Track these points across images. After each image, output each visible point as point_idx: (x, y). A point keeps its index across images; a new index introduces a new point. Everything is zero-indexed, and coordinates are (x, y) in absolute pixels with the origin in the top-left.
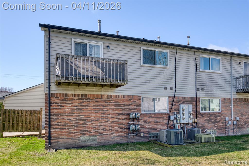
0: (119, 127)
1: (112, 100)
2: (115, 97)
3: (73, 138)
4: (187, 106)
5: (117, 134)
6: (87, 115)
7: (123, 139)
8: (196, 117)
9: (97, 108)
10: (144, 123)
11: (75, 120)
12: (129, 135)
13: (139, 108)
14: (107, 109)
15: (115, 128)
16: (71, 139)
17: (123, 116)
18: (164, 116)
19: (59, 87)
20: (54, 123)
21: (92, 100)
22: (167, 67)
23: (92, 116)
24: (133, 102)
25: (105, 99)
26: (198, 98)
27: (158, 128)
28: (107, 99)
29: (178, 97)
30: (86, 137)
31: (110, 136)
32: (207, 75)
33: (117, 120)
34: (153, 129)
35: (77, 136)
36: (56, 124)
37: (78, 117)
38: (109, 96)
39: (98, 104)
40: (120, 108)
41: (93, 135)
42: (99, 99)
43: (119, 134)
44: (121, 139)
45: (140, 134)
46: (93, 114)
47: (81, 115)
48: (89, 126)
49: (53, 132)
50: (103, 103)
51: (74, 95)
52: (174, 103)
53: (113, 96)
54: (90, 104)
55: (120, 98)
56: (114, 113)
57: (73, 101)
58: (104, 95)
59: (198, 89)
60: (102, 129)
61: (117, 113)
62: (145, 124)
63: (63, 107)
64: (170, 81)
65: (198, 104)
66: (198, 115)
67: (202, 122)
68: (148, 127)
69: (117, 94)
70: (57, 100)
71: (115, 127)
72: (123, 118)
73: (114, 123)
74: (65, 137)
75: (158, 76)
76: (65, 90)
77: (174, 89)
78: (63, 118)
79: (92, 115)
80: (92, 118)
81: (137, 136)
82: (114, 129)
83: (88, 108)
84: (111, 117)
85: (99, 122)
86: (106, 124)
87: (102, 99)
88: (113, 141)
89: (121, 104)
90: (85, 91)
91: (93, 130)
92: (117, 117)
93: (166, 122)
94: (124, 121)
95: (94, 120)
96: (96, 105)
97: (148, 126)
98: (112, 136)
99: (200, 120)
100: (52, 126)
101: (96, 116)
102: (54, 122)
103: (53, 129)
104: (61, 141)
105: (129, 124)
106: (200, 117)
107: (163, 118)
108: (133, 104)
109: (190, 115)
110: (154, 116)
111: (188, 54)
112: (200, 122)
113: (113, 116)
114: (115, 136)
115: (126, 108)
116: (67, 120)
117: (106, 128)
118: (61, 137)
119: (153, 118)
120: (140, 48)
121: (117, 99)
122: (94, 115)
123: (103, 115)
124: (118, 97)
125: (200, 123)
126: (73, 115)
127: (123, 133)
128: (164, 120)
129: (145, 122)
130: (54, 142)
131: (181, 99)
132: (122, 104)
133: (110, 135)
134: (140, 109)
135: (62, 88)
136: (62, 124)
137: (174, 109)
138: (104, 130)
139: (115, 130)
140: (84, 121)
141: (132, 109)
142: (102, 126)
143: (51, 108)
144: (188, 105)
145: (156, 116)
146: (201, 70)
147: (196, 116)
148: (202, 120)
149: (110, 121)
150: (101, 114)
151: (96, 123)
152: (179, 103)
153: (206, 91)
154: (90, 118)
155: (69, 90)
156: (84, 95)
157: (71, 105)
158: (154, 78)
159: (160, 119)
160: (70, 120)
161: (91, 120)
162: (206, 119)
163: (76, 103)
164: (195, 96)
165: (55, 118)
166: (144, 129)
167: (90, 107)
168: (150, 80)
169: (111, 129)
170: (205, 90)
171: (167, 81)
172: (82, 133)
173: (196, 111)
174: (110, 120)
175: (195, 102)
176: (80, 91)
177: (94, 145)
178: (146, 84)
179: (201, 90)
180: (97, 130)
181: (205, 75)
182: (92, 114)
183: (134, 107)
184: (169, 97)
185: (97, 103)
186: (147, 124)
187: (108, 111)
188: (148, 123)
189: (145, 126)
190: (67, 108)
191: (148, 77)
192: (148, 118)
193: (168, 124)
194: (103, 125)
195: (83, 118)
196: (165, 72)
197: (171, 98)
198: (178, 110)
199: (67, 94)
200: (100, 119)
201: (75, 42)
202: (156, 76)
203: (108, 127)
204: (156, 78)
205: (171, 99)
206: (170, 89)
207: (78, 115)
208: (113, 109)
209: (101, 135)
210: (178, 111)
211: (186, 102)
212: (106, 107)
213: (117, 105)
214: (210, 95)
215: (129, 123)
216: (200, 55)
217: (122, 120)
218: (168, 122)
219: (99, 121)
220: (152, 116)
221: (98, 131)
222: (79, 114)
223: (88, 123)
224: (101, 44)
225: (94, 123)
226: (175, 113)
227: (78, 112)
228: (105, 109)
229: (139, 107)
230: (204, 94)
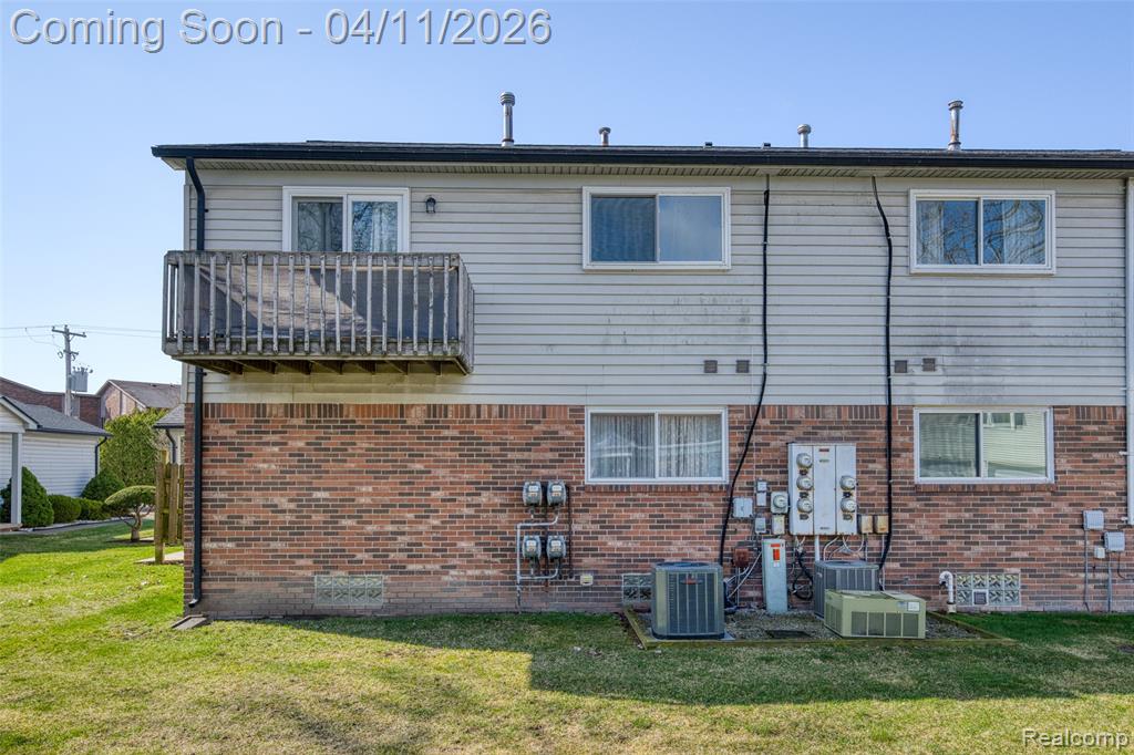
0: (476, 544)
1: (448, 428)
2: (462, 411)
3: (285, 579)
4: (828, 450)
5: (470, 572)
6: (342, 489)
7: (497, 595)
8: (890, 504)
9: (385, 461)
10: (597, 527)
11: (292, 506)
12: (519, 578)
13: (571, 461)
14: (426, 467)
15: (463, 544)
16: (277, 583)
17: (496, 495)
18: (703, 500)
19: (235, 378)
20: (217, 518)
21: (363, 427)
22: (718, 268)
23: (361, 494)
24: (544, 433)
25: (417, 423)
26: (900, 412)
27: (668, 555)
28: (426, 422)
29: (783, 410)
30: (338, 579)
31: (440, 579)
32: (957, 291)
33: (471, 511)
34: (642, 555)
35: (301, 573)
36: (221, 523)
37: (304, 495)
38: (433, 410)
39: (387, 444)
40: (485, 461)
41: (367, 573)
42: (393, 422)
43: (477, 572)
44: (485, 595)
45: (578, 578)
46: (367, 484)
47: (318, 489)
48: (349, 534)
49: (213, 551)
50: (409, 439)
51: (290, 410)
52: (754, 439)
53: (450, 408)
54: (354, 444)
55: (484, 416)
56: (457, 480)
57: (286, 432)
58: (413, 405)
59: (902, 366)
60: (402, 546)
61: (468, 483)
62: (605, 533)
63: (251, 455)
64: (733, 330)
65: (898, 440)
66: (895, 494)
67: (926, 531)
68: (618, 549)
69: (473, 401)
70: (226, 431)
71: (462, 539)
72: (496, 505)
73: (455, 522)
74: (253, 574)
75: (669, 310)
76: (258, 390)
77: (756, 371)
78: (250, 500)
79: (364, 489)
80: (362, 500)
81: (563, 583)
82: (457, 550)
83: (345, 461)
84: (443, 500)
85: (388, 517)
86: (422, 528)
87: (405, 422)
88: (449, 600)
89: (488, 444)
90: (333, 391)
91: (367, 551)
92: (469, 498)
93: (711, 525)
94: (503, 518)
95: (369, 511)
96: (379, 450)
97: (619, 544)
98: (445, 578)
99: (913, 522)
100: (207, 528)
101: (379, 495)
102: (215, 512)
103: (212, 540)
104: (240, 587)
105: (519, 531)
106: (913, 505)
107: (694, 505)
108: (546, 445)
109: (847, 495)
110: (647, 496)
111: (842, 194)
112: (913, 532)
113: (451, 494)
114: (461, 580)
115: (510, 461)
116: (264, 506)
117: (421, 545)
118: (239, 572)
119: (645, 505)
120: (580, 191)
121: (472, 422)
122: (370, 489)
123: (406, 488)
124: (473, 412)
125: (910, 538)
126: (286, 489)
127: (494, 567)
128: (700, 516)
129: (605, 522)
130: (215, 591)
131: (798, 415)
132: (494, 444)
133: (436, 573)
134: (576, 466)
135: (246, 381)
136: (244, 522)
137: (757, 467)
138: (411, 550)
139: (460, 556)
140: (330, 511)
141: (538, 467)
142: (403, 533)
143: (207, 460)
144: (831, 447)
145: (659, 500)
146: (916, 267)
147: (890, 499)
148: (923, 521)
149: (438, 517)
150: (401, 483)
151: (376, 523)
152: (783, 434)
153: (949, 371)
154: (353, 500)
155: (269, 390)
156: (328, 409)
157: (281, 450)
158: (648, 320)
159: (680, 511)
160: (276, 506)
161: (358, 511)
162: (949, 516)
163: (300, 438)
164: (883, 401)
165: (221, 500)
166: (597, 555)
167: (354, 455)
168: (629, 330)
169: (443, 548)
170: (944, 370)
171: (719, 331)
172: (321, 562)
173: (890, 478)
174: (437, 511)
175: (883, 432)
176: (315, 391)
177: (369, 614)
178: (609, 350)
179: (918, 371)
180: (384, 550)
181: (944, 291)
182: (361, 484)
183: (550, 455)
184: (730, 406)
185: (385, 438)
186: (610, 533)
187: (429, 472)
188: (618, 527)
189: (605, 544)
190: (264, 461)
191: (619, 320)
192: (617, 505)
193: (723, 538)
194: (410, 533)
195: (324, 499)
196: (706, 290)
197: (741, 411)
198: (781, 472)
199: (264, 405)
200: (394, 506)
201: (294, 198)
202: (658, 310)
203: (428, 539)
204: (659, 320)
205: (740, 415)
206: (738, 371)
207: (308, 489)
208: (452, 465)
209: (401, 573)
210: (778, 477)
211: (825, 433)
212: (422, 456)
213: (470, 446)
214: (975, 391)
215: (519, 525)
216: (912, 191)
217: (493, 511)
218: (725, 527)
219: (392, 513)
220: (640, 496)
221: (387, 556)
222: (311, 483)
223: (344, 522)
224: (398, 193)
225: (370, 523)
226: (762, 486)
227: (304, 478)
228: (419, 466)
229: (572, 455)
230: (941, 391)
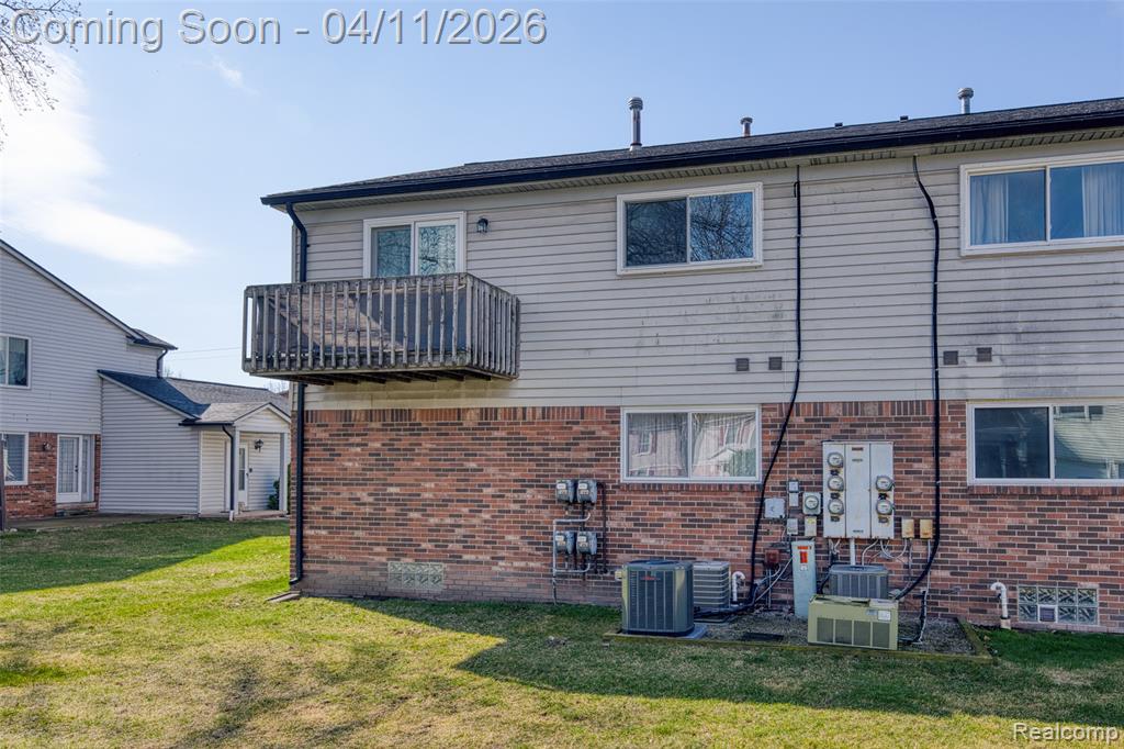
0: (522, 538)
1: (498, 429)
2: (510, 414)
3: (365, 563)
4: (861, 449)
5: (516, 564)
6: (412, 485)
7: (539, 586)
8: (937, 508)
9: (445, 460)
10: (630, 525)
11: (371, 499)
12: (555, 571)
13: (607, 460)
14: (479, 465)
15: (509, 537)
16: (358, 567)
17: (539, 492)
18: (734, 499)
19: (328, 389)
20: (315, 508)
21: (427, 429)
22: (749, 264)
23: (426, 490)
24: (583, 433)
25: (471, 425)
26: (949, 407)
27: (700, 554)
28: (479, 424)
29: (818, 407)
30: (405, 565)
31: (490, 569)
32: (1018, 272)
33: (516, 507)
34: (674, 553)
35: (377, 559)
36: (317, 513)
37: (381, 490)
38: (485, 412)
39: (447, 444)
40: (530, 460)
41: (430, 561)
42: (452, 424)
43: (523, 564)
44: (530, 586)
45: (613, 573)
46: (431, 481)
47: (391, 485)
48: (416, 525)
49: (312, 537)
50: (464, 440)
51: (369, 415)
52: (788, 438)
53: (499, 411)
54: (420, 445)
55: (529, 418)
56: (505, 477)
57: (366, 435)
58: (468, 409)
59: (952, 358)
60: (459, 538)
61: (515, 481)
62: (638, 530)
63: (340, 455)
64: (766, 327)
65: (947, 438)
66: (944, 496)
67: (981, 537)
68: (651, 546)
69: (519, 404)
70: (322, 434)
71: (509, 533)
72: (538, 501)
73: (503, 517)
74: (341, 558)
75: (701, 310)
76: (347, 398)
77: (790, 367)
78: (338, 494)
79: (428, 485)
80: (427, 495)
81: (599, 578)
82: (504, 543)
83: (412, 460)
84: (493, 496)
85: (448, 511)
86: (475, 521)
87: (461, 424)
88: (498, 589)
89: (533, 444)
90: (404, 397)
91: (429, 541)
92: (516, 495)
93: (741, 525)
94: (545, 513)
95: (432, 505)
96: (439, 450)
97: (652, 541)
98: (495, 568)
99: (966, 527)
100: (307, 518)
101: (440, 490)
102: (313, 504)
103: (311, 528)
104: (331, 568)
105: (555, 526)
106: (965, 508)
107: (726, 505)
108: (584, 444)
109: (883, 496)
110: (679, 495)
111: (884, 177)
112: (966, 538)
113: (500, 491)
114: (508, 570)
115: (553, 460)
116: (350, 499)
117: (474, 537)
118: (331, 556)
119: (677, 504)
121: (518, 423)
122: (433, 485)
123: (462, 485)
124: (519, 414)
125: (962, 545)
126: (366, 485)
127: (538, 560)
128: (731, 516)
129: (638, 519)
130: (314, 571)
131: (834, 412)
132: (538, 444)
133: (487, 563)
134: (612, 465)
135: (336, 391)
136: (335, 513)
137: (791, 466)
138: (466, 542)
139: (508, 548)
140: (401, 505)
141: (577, 466)
142: (460, 526)
143: (307, 459)
144: (865, 445)
145: (691, 499)
146: (967, 248)
147: (938, 502)
148: (978, 526)
149: (489, 512)
150: (458, 480)
151: (437, 516)
152: (819, 432)
153: (1009, 361)
154: (419, 495)
155: (353, 398)
156: (400, 414)
157: (362, 450)
158: (681, 321)
159: (712, 510)
160: (359, 499)
161: (423, 505)
162: (1009, 521)
163: (377, 440)
164: (930, 396)
165: (317, 493)
166: (631, 552)
167: (419, 455)
168: (662, 332)
169: (492, 542)
170: (1002, 360)
171: (753, 328)
172: (393, 550)
173: (937, 478)
174: (488, 506)
175: (930, 430)
176: (389, 398)
177: (431, 598)
178: (643, 352)
179: (971, 362)
180: (444, 541)
181: (1003, 274)
182: (425, 481)
183: (587, 455)
184: (763, 404)
185: (445, 440)
186: (644, 530)
187: (482, 470)
188: (651, 525)
189: (639, 541)
190: (350, 460)
191: (653, 322)
192: (650, 504)
193: (755, 539)
194: (466, 526)
195: (397, 494)
196: (738, 288)
197: (775, 409)
198: (817, 472)
199: (350, 411)
200: (453, 501)
202: (690, 310)
203: (481, 531)
204: (690, 320)
205: (772, 414)
206: (770, 368)
207: (384, 485)
208: (501, 463)
209: (458, 562)
210: (813, 477)
211: (865, 430)
212: (476, 455)
213: (516, 443)
214: (1040, 383)
215: (554, 521)
216: (962, 166)
217: (537, 507)
218: (757, 527)
219: (452, 507)
220: (671, 494)
221: (447, 546)
222: (386, 479)
223: (413, 515)
224: (455, 217)
225: (433, 516)
226: (793, 486)
227: (380, 474)
228: (473, 465)
229: (607, 455)
230: (999, 383)
